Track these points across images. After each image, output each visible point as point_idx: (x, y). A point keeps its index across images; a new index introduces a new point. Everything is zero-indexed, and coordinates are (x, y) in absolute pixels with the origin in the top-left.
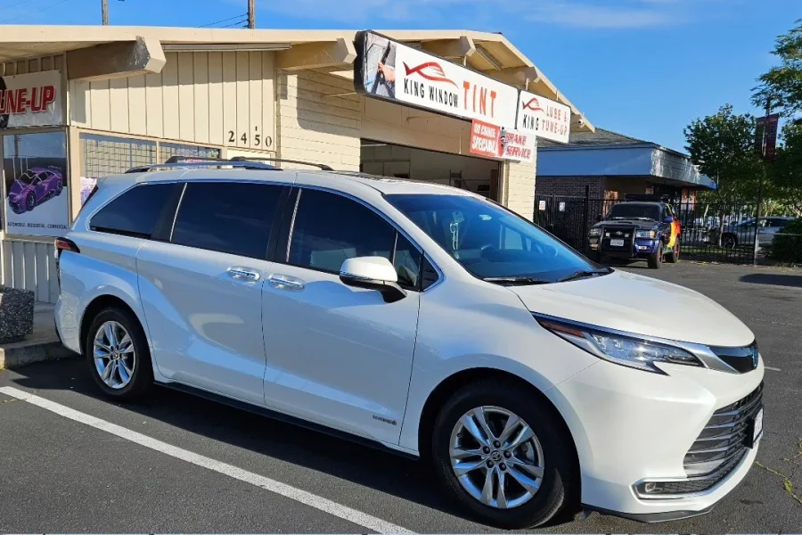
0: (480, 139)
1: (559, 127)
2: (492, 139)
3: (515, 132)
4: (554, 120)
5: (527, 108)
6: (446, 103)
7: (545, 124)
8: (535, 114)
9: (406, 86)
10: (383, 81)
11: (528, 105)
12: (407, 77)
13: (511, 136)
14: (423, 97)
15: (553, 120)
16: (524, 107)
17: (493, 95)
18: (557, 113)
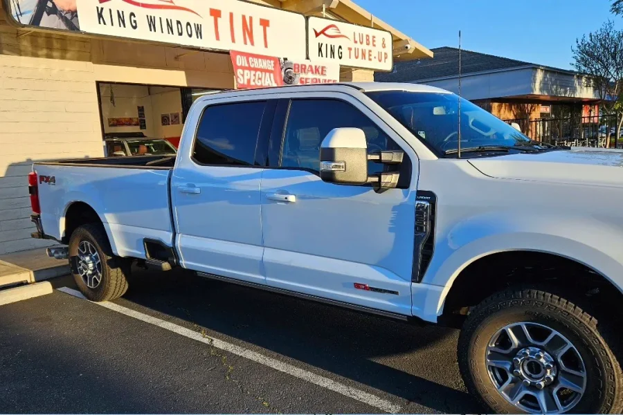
0: (253, 72)
1: (374, 54)
2: (270, 72)
3: (307, 63)
4: (367, 48)
5: (322, 35)
6: (180, 34)
7: (353, 52)
8: (336, 42)
9: (100, 16)
10: (54, 10)
11: (323, 32)
12: (100, 6)
13: (303, 68)
14: (135, 27)
15: (364, 46)
16: (317, 35)
17: (265, 23)
18: (369, 40)
